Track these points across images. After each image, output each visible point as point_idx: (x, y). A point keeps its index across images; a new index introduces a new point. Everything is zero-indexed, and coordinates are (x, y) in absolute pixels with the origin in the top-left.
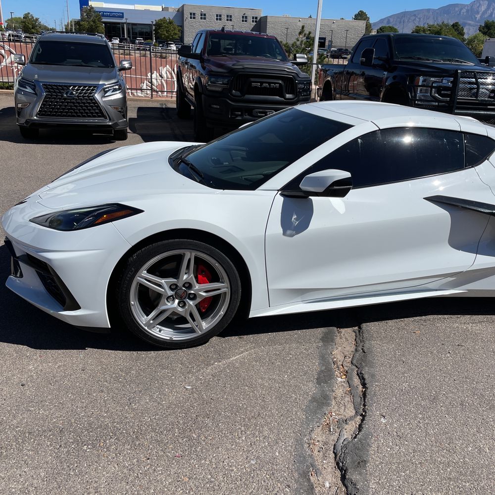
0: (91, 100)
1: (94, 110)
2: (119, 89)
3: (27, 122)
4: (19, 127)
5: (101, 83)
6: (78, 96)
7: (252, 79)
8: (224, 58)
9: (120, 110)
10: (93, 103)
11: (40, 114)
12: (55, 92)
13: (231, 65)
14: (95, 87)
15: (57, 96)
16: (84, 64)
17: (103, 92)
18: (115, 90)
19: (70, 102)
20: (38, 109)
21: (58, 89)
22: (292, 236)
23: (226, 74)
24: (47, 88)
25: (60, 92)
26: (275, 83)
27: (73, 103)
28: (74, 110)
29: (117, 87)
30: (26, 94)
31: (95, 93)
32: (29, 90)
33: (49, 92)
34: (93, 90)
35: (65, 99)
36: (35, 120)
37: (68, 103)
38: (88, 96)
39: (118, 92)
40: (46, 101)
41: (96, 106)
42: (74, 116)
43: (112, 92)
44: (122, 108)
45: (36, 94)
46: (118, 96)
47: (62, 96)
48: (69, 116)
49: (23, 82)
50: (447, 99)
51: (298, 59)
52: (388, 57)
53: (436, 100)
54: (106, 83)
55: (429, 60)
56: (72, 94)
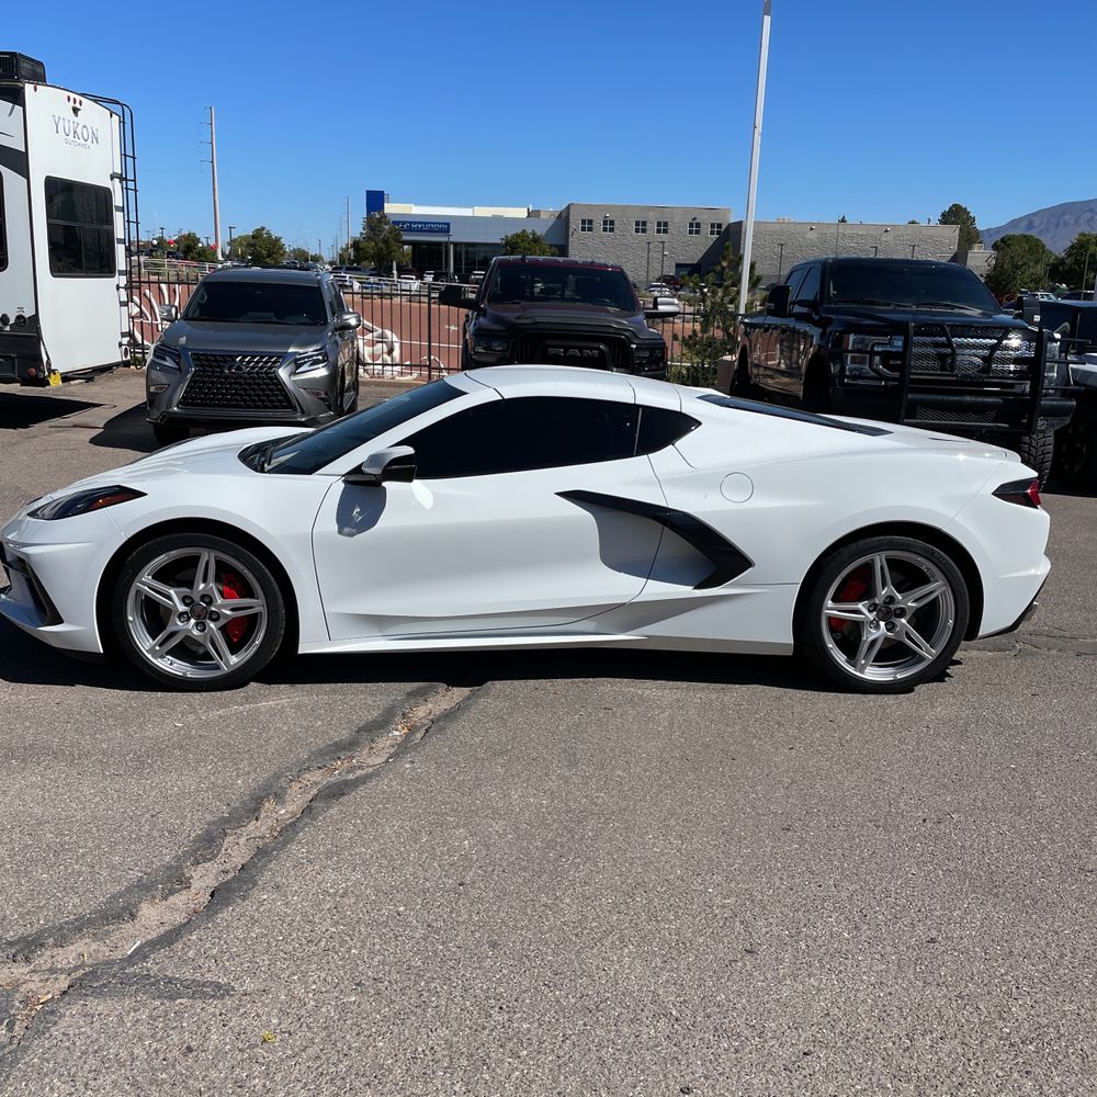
0: (271, 379)
1: (276, 395)
2: (323, 361)
3: (163, 416)
4: (152, 427)
5: (290, 350)
6: (249, 373)
7: (549, 342)
8: (516, 306)
9: (323, 396)
10: (273, 384)
11: (184, 402)
12: (211, 366)
13: (512, 319)
14: (279, 357)
15: (213, 372)
16: (275, 320)
17: (293, 365)
18: (316, 362)
19: (235, 383)
20: (180, 394)
21: (216, 361)
22: (351, 535)
23: (504, 334)
24: (198, 359)
25: (219, 367)
26: (591, 349)
27: (240, 384)
28: (241, 395)
29: (320, 357)
30: (164, 369)
31: (280, 367)
32: (169, 363)
33: (202, 366)
34: (275, 362)
35: (227, 377)
36: (175, 413)
37: (231, 384)
38: (266, 373)
39: (321, 365)
40: (195, 382)
41: (278, 390)
42: (241, 406)
43: (311, 365)
44: (326, 394)
45: (179, 370)
46: (321, 372)
47: (222, 372)
48: (233, 406)
49: (161, 349)
50: (897, 374)
51: (659, 307)
52: (815, 300)
53: (881, 377)
54: (301, 351)
55: (889, 305)
56: (239, 368)
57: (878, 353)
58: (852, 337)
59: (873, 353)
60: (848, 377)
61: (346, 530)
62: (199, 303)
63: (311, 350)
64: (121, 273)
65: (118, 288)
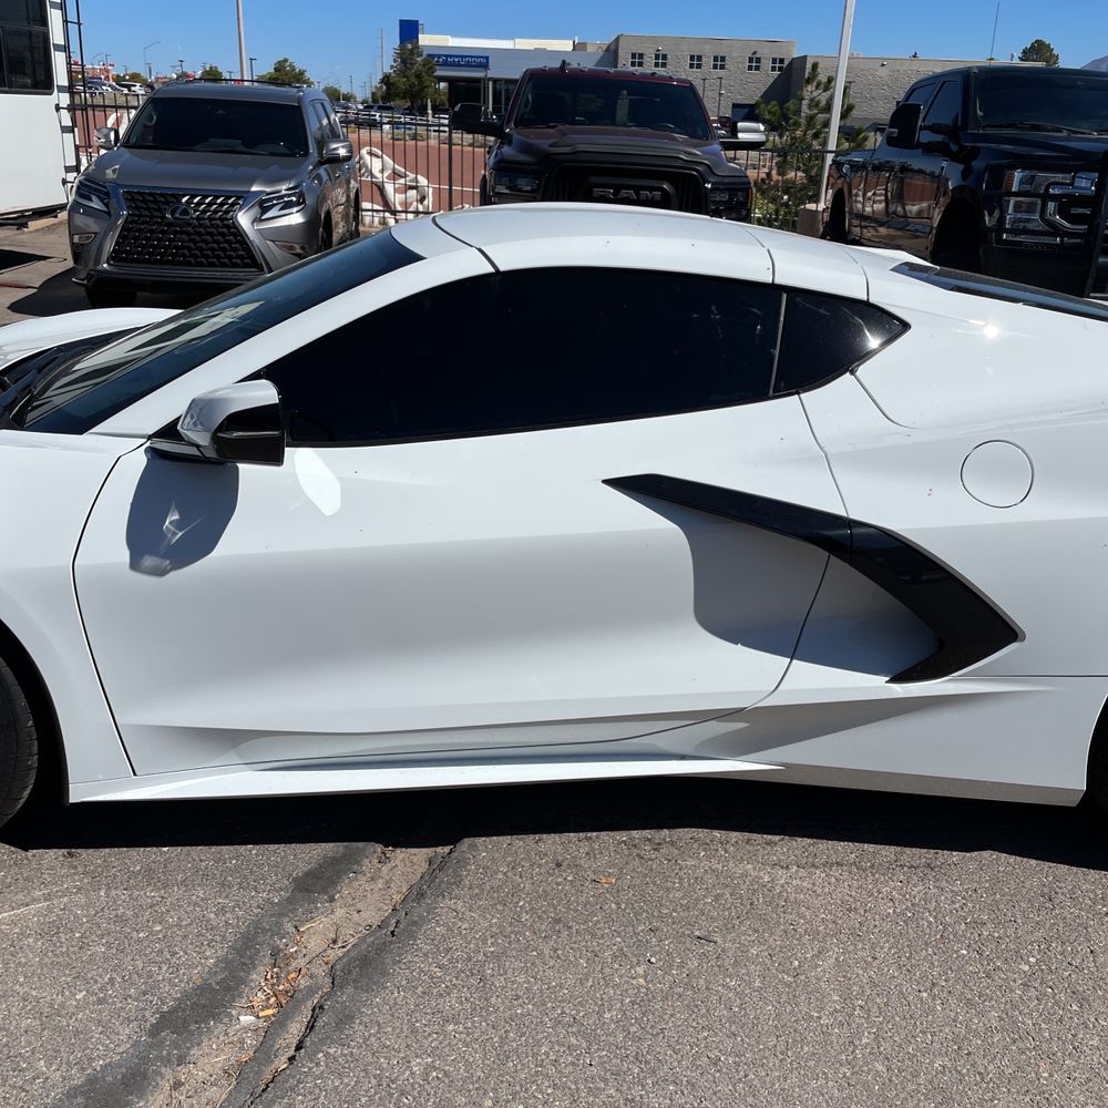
0: (228, 227)
1: (235, 250)
2: (298, 204)
3: (89, 277)
4: (83, 289)
5: (254, 189)
6: (198, 219)
7: (595, 180)
8: (552, 131)
9: (299, 251)
10: (232, 234)
11: (115, 257)
12: (148, 209)
13: (546, 147)
14: (239, 198)
15: (152, 217)
16: (243, 149)
17: (256, 211)
18: (289, 205)
19: (181, 233)
20: (109, 246)
21: (155, 202)
23: (534, 167)
24: (132, 200)
25: (159, 210)
26: (651, 189)
27: (188, 234)
28: (189, 249)
29: (294, 199)
30: (90, 212)
31: (240, 210)
32: (96, 204)
33: (137, 208)
34: (233, 204)
35: (169, 224)
36: (105, 271)
37: (175, 233)
38: (221, 219)
39: (295, 209)
40: (129, 230)
41: (238, 242)
42: (190, 264)
43: (281, 209)
44: (303, 248)
45: (109, 213)
46: (295, 218)
47: (164, 217)
48: (179, 263)
49: (87, 186)
50: (1082, 228)
51: (740, 135)
52: (956, 125)
53: (1056, 230)
54: (268, 190)
55: (1060, 131)
56: (185, 212)
57: (1054, 198)
58: (1018, 175)
59: (1046, 197)
60: (1007, 231)
61: (149, 561)
62: (145, 126)
63: (284, 187)
64: (61, 89)
65: (58, 108)
